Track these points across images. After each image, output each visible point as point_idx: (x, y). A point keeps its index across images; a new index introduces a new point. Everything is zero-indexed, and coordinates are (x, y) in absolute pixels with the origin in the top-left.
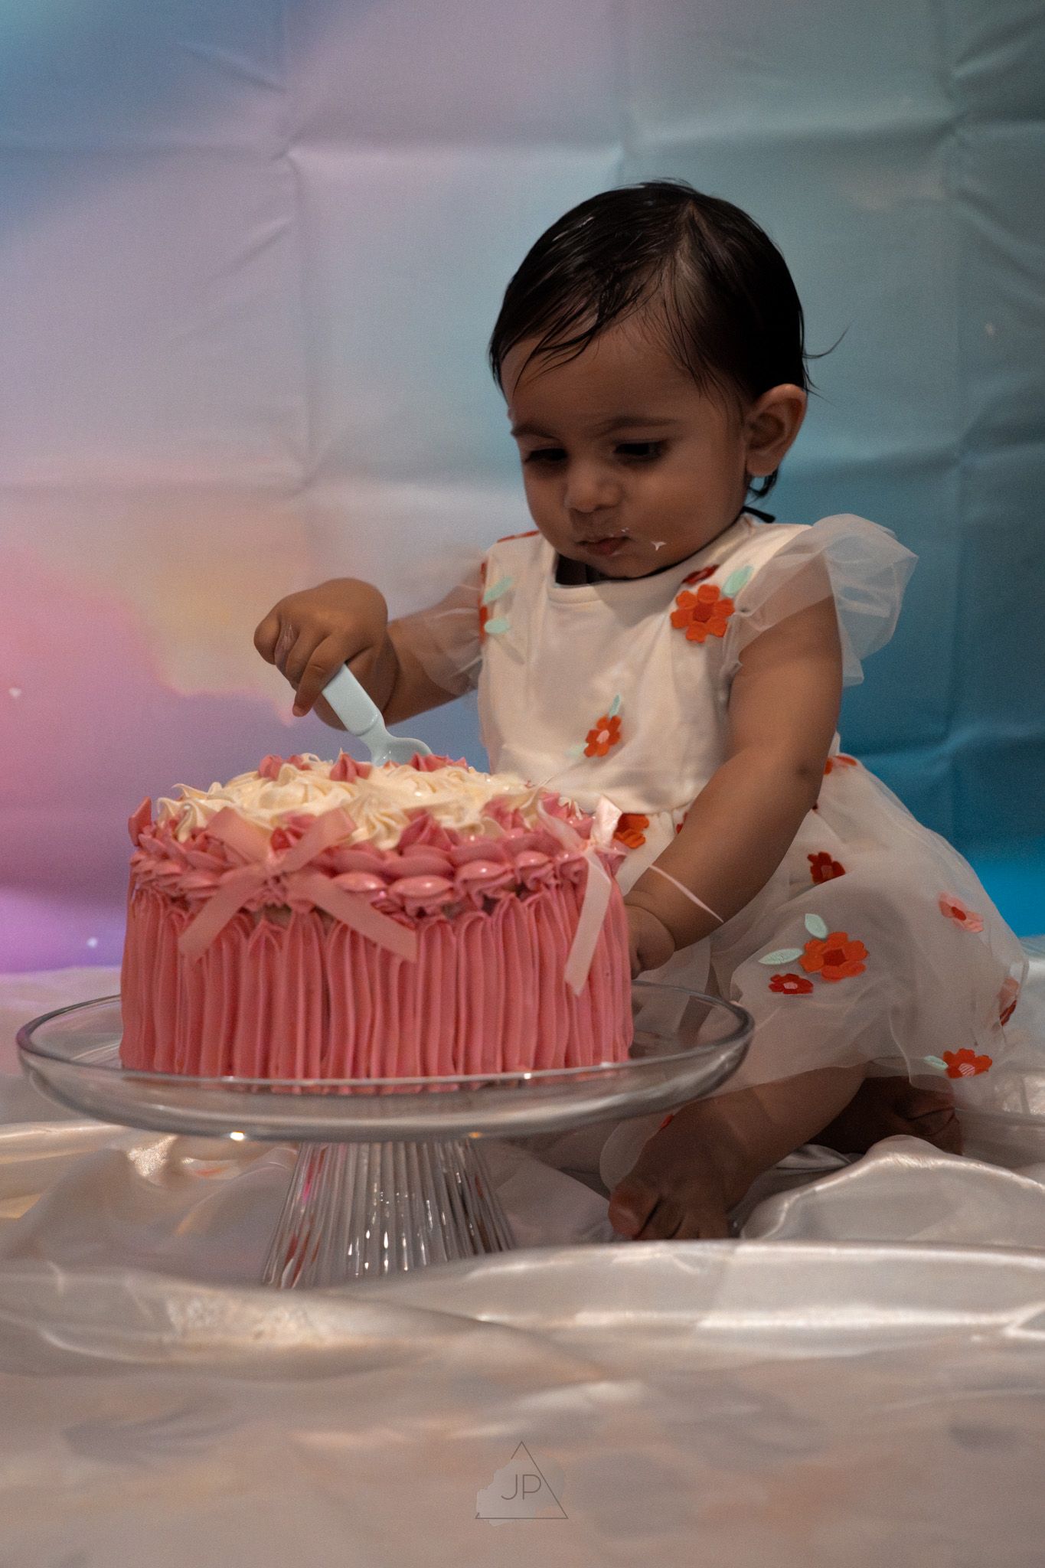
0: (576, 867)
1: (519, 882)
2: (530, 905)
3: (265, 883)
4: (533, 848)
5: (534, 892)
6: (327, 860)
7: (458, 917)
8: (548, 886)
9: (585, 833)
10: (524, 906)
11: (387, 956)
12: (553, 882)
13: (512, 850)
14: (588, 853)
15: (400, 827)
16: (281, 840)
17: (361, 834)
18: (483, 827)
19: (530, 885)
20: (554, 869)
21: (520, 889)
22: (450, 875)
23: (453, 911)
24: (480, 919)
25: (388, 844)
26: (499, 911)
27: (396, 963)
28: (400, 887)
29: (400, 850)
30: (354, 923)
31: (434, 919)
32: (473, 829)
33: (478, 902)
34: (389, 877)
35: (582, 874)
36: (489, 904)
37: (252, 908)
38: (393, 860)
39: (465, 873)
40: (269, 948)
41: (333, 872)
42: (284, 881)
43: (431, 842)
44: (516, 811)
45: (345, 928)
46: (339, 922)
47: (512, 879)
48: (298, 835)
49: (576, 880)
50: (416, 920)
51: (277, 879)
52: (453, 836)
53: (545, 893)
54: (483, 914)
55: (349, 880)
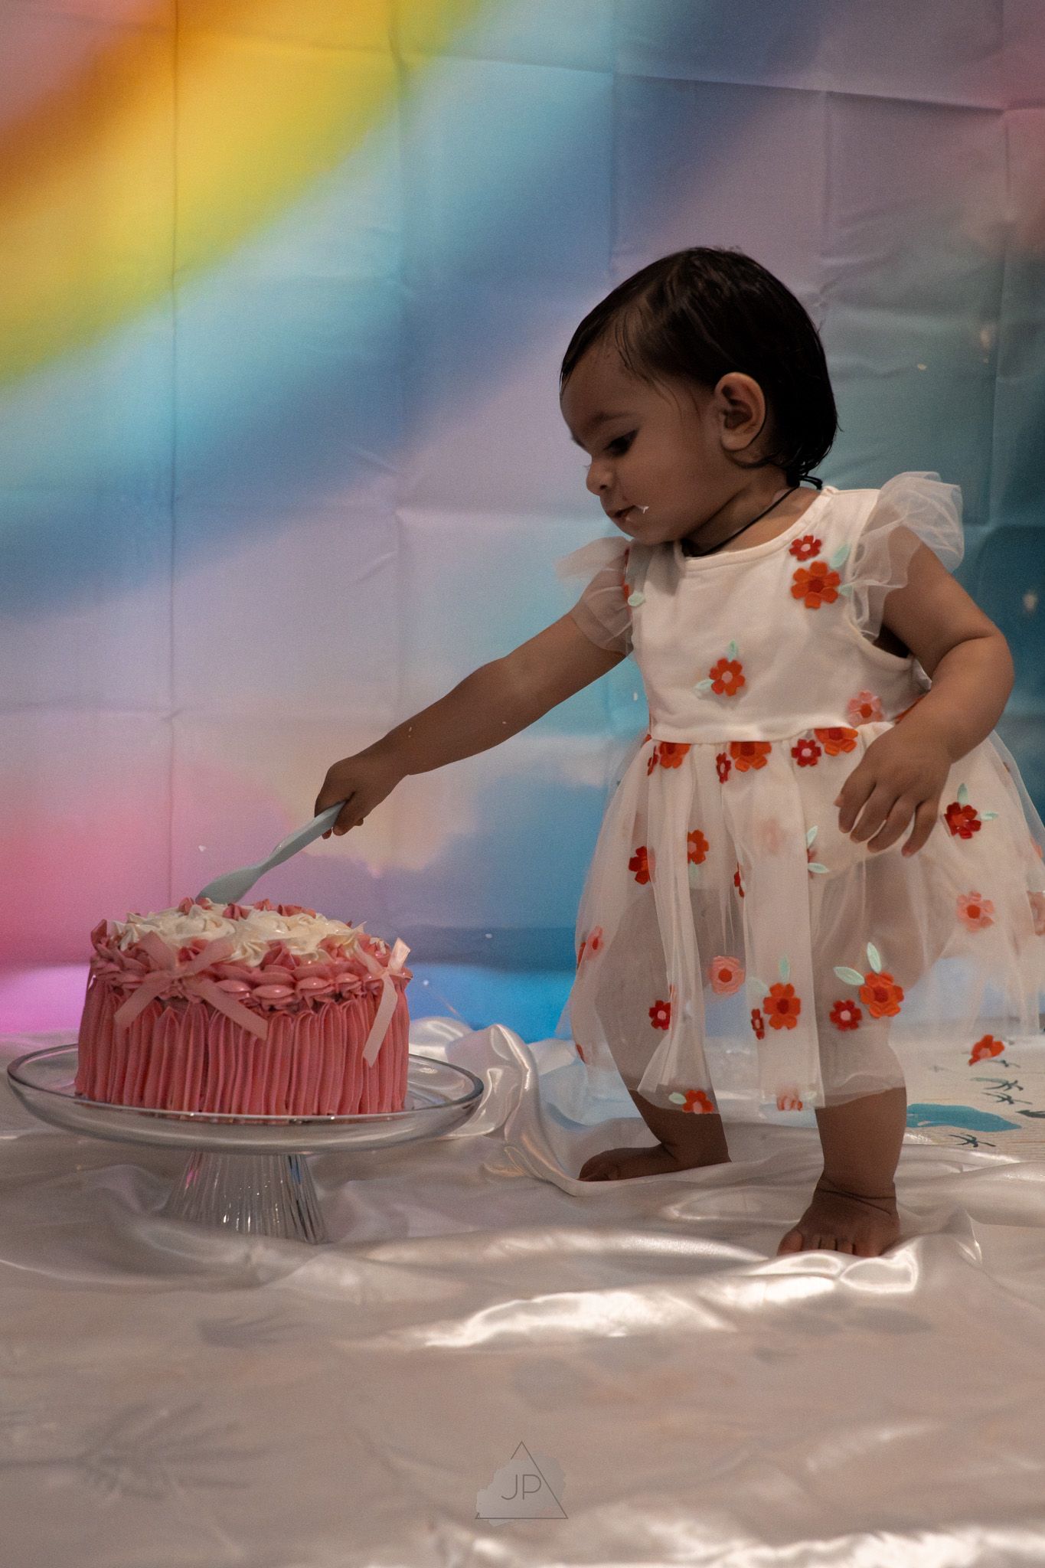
0: (376, 985)
1: (337, 992)
2: (344, 1007)
3: (173, 982)
4: (350, 971)
5: (348, 1000)
6: (213, 970)
7: (295, 1012)
8: (356, 996)
9: (384, 963)
10: (340, 1010)
11: (248, 1034)
12: (360, 993)
13: (335, 971)
14: (385, 976)
15: (263, 952)
16: (187, 954)
17: (237, 955)
18: (318, 957)
19: (344, 994)
20: (362, 985)
21: (338, 997)
22: (293, 985)
23: (295, 1008)
24: (309, 1014)
25: (254, 962)
26: (323, 1010)
27: (254, 1039)
28: (259, 991)
29: (262, 966)
30: (228, 1014)
31: (282, 1013)
32: (311, 956)
33: (310, 1003)
34: (253, 985)
35: (380, 989)
36: (317, 1006)
37: (163, 998)
38: (257, 974)
39: (302, 985)
40: (172, 1022)
41: (217, 978)
42: (184, 983)
43: (282, 964)
44: (341, 945)
45: (222, 1015)
46: (218, 1011)
47: (332, 991)
48: (196, 953)
49: (375, 993)
50: (268, 1013)
51: (180, 980)
52: (298, 961)
53: (356, 1001)
54: (312, 1012)
55: (225, 984)
